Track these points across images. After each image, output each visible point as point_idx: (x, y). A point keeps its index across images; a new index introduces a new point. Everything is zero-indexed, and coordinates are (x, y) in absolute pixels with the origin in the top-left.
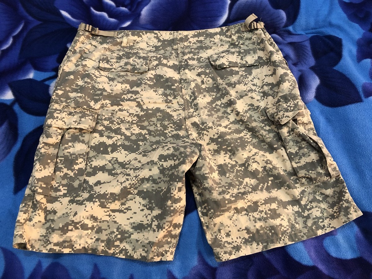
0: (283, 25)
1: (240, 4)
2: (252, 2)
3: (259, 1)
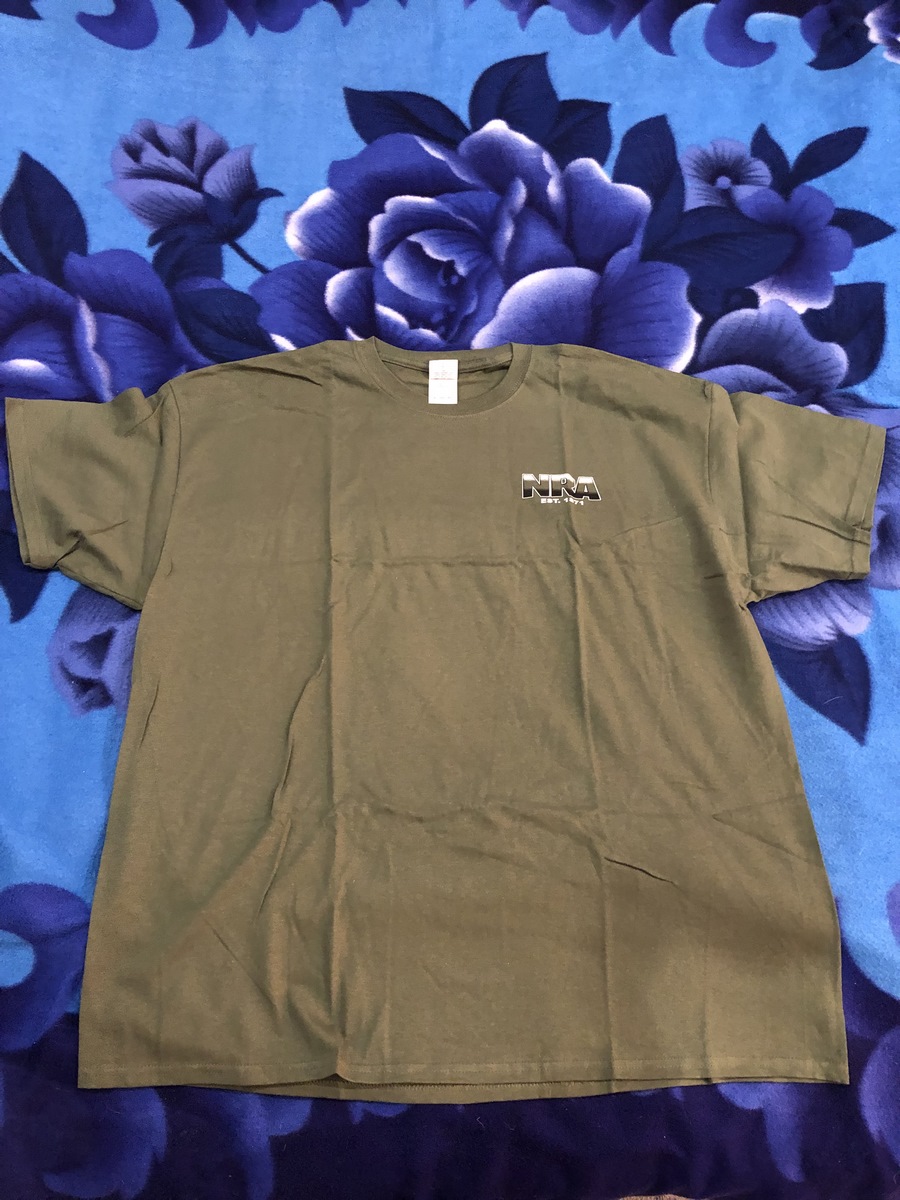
0: (840, 379)
1: (725, 325)
2: (757, 322)
3: (777, 320)
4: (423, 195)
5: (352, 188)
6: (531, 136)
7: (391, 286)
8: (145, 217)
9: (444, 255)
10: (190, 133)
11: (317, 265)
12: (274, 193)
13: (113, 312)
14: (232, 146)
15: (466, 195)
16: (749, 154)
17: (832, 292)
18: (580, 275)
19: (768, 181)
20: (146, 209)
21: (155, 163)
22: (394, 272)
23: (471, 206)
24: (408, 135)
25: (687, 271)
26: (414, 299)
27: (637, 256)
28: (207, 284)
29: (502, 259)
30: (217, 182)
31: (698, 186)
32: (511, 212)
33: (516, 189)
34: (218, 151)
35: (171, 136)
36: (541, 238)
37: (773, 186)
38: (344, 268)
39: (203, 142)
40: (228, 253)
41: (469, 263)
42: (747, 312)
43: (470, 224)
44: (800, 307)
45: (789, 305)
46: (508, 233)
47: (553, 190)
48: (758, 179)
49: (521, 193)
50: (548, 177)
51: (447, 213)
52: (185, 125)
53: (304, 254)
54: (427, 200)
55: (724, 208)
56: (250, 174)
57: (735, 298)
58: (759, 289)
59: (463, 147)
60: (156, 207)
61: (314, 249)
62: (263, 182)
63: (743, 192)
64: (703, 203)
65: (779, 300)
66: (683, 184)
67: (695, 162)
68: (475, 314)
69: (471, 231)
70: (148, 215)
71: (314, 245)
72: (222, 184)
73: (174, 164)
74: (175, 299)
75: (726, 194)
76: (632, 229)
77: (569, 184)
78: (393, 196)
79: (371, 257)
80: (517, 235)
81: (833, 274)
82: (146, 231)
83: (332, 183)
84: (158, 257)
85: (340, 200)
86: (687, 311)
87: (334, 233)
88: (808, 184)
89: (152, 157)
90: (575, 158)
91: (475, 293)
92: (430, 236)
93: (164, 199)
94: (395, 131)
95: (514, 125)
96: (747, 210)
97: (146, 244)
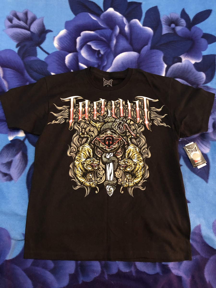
0: (203, 82)
1: (173, 67)
2: (181, 66)
3: (187, 65)
4: (91, 31)
5: (71, 29)
6: (120, 13)
7: (83, 58)
8: (15, 39)
9: (97, 48)
10: (26, 14)
11: (63, 52)
12: (50, 31)
13: (7, 67)
14: (38, 17)
15: (103, 30)
16: (180, 17)
17: (202, 57)
18: (134, 54)
19: (185, 25)
20: (15, 37)
21: (17, 23)
22: (84, 54)
23: (104, 34)
24: (86, 13)
25: (163, 52)
26: (89, 61)
27: (149, 48)
28: (33, 58)
29: (113, 49)
30: (34, 28)
31: (166, 27)
32: (115, 35)
33: (116, 28)
34: (34, 19)
35: (21, 15)
36: (124, 43)
37: (186, 27)
38: (70, 53)
39: (30, 16)
40: (38, 49)
41: (104, 50)
42: (179, 64)
43: (104, 39)
44: (193, 62)
45: (190, 61)
46: (114, 42)
47: (126, 29)
48: (182, 24)
49: (118, 30)
50: (125, 25)
51: (98, 36)
52: (24, 12)
53: (59, 49)
54: (92, 32)
55: (173, 33)
56: (43, 26)
57: (176, 60)
58: (182, 57)
59: (102, 16)
60: (17, 36)
61: (62, 48)
62: (47, 28)
63: (178, 29)
64: (167, 32)
65: (187, 60)
66: (162, 26)
67: (165, 20)
68: (106, 65)
69: (105, 41)
70: (16, 39)
71: (62, 46)
72: (36, 29)
73: (22, 23)
74: (24, 63)
75: (174, 29)
76: (148, 40)
77: (131, 27)
78: (83, 31)
79: (77, 49)
80: (117, 42)
81: (202, 52)
82: (15, 43)
83: (66, 28)
84: (19, 51)
85: (68, 33)
86: (163, 64)
87: (67, 42)
88: (196, 26)
89: (15, 21)
90: (132, 19)
91: (106, 59)
92: (93, 43)
93: (19, 34)
94: (82, 12)
95: (115, 10)
96: (179, 34)
97: (15, 47)
